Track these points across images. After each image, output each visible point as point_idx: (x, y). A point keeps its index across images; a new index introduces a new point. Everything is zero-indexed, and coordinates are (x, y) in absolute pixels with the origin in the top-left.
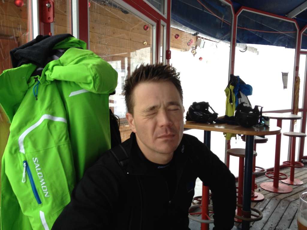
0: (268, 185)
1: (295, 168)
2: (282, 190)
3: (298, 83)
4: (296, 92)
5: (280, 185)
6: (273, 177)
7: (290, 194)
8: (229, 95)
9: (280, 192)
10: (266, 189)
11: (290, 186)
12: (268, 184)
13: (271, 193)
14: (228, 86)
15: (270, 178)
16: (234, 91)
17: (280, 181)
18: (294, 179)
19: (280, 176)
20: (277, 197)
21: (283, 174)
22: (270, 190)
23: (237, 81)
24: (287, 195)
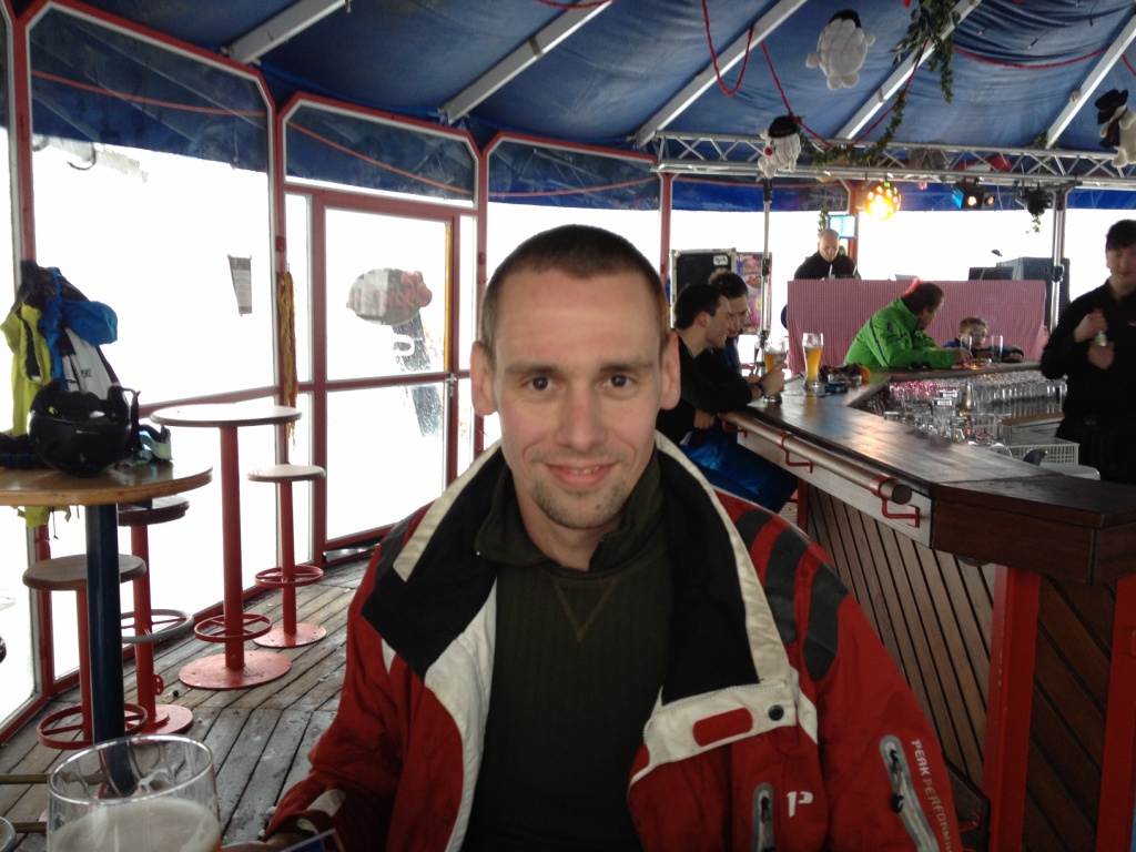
0: (206, 667)
1: (298, 589)
2: (257, 675)
3: (288, 293)
4: (284, 326)
5: (251, 658)
6: (223, 636)
7: (284, 682)
8: (23, 344)
9: (249, 682)
10: (199, 685)
11: (284, 651)
12: (208, 665)
13: (220, 695)
14: (17, 310)
15: (213, 640)
16: (42, 330)
17: (247, 644)
18: (298, 625)
19: (245, 628)
20: (237, 704)
21: (256, 618)
22: (215, 685)
23: (49, 288)
24: (274, 687)
